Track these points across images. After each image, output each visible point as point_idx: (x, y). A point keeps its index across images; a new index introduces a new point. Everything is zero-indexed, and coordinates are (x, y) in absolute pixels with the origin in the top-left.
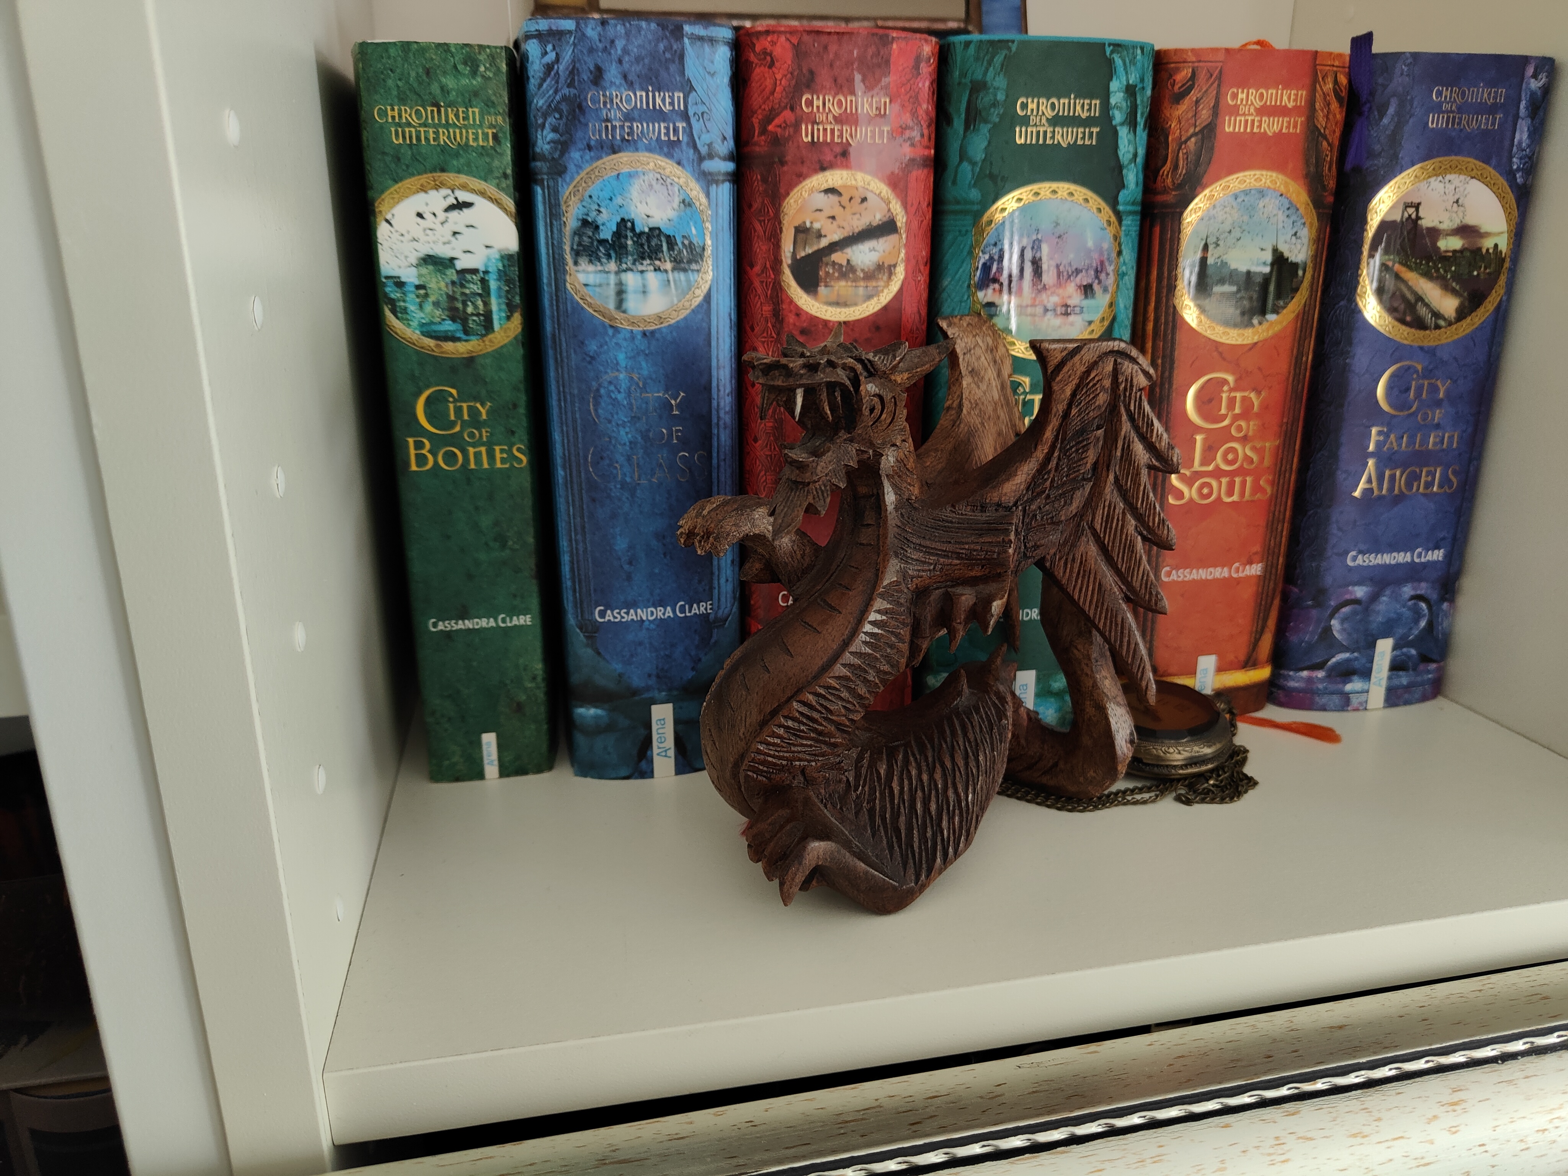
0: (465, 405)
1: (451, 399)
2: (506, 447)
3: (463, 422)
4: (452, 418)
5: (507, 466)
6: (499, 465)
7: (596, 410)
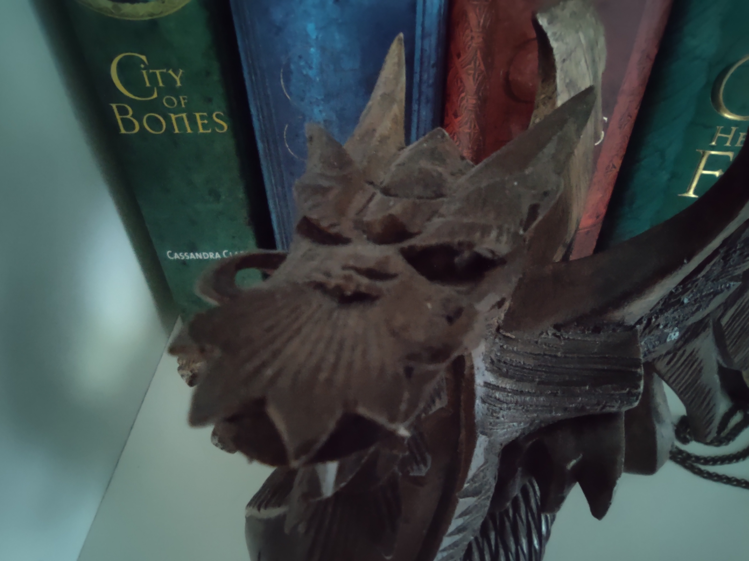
0: (158, 72)
1: (142, 66)
2: (205, 114)
3: (159, 88)
4: (148, 84)
5: (210, 131)
6: (201, 130)
7: (287, 87)
